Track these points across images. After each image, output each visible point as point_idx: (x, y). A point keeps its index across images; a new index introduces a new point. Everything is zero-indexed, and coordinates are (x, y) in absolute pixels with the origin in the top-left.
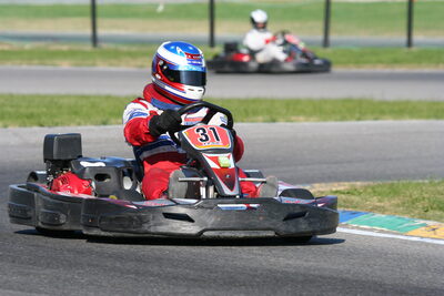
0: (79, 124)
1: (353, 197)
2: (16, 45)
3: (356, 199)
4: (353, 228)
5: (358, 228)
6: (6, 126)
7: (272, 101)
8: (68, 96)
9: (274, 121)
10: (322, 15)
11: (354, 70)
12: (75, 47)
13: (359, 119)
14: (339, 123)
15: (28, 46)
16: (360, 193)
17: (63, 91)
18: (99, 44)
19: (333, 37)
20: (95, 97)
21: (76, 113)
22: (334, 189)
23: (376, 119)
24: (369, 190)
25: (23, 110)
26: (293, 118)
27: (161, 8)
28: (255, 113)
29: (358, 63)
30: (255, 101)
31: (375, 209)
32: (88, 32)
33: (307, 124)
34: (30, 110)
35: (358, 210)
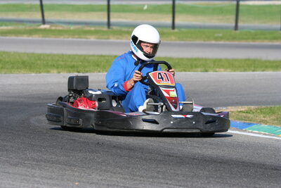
0: (99, 72)
1: (249, 115)
2: (66, 27)
3: (251, 116)
4: (249, 132)
5: (251, 132)
6: (59, 72)
7: (206, 60)
8: (93, 56)
9: (207, 71)
10: (234, 12)
11: (251, 43)
12: (98, 28)
13: (254, 71)
14: (243, 73)
15: (72, 27)
16: (253, 113)
17: (91, 53)
18: (111, 27)
19: (240, 24)
20: (108, 56)
21: (98, 65)
22: (239, 110)
23: (263, 71)
24: (259, 111)
25: (68, 63)
26: (217, 70)
27: (146, 7)
28: (196, 66)
29: (254, 39)
30: (195, 59)
31: (261, 122)
32: (106, 20)
33: (225, 73)
34: (73, 63)
35: (252, 122)
